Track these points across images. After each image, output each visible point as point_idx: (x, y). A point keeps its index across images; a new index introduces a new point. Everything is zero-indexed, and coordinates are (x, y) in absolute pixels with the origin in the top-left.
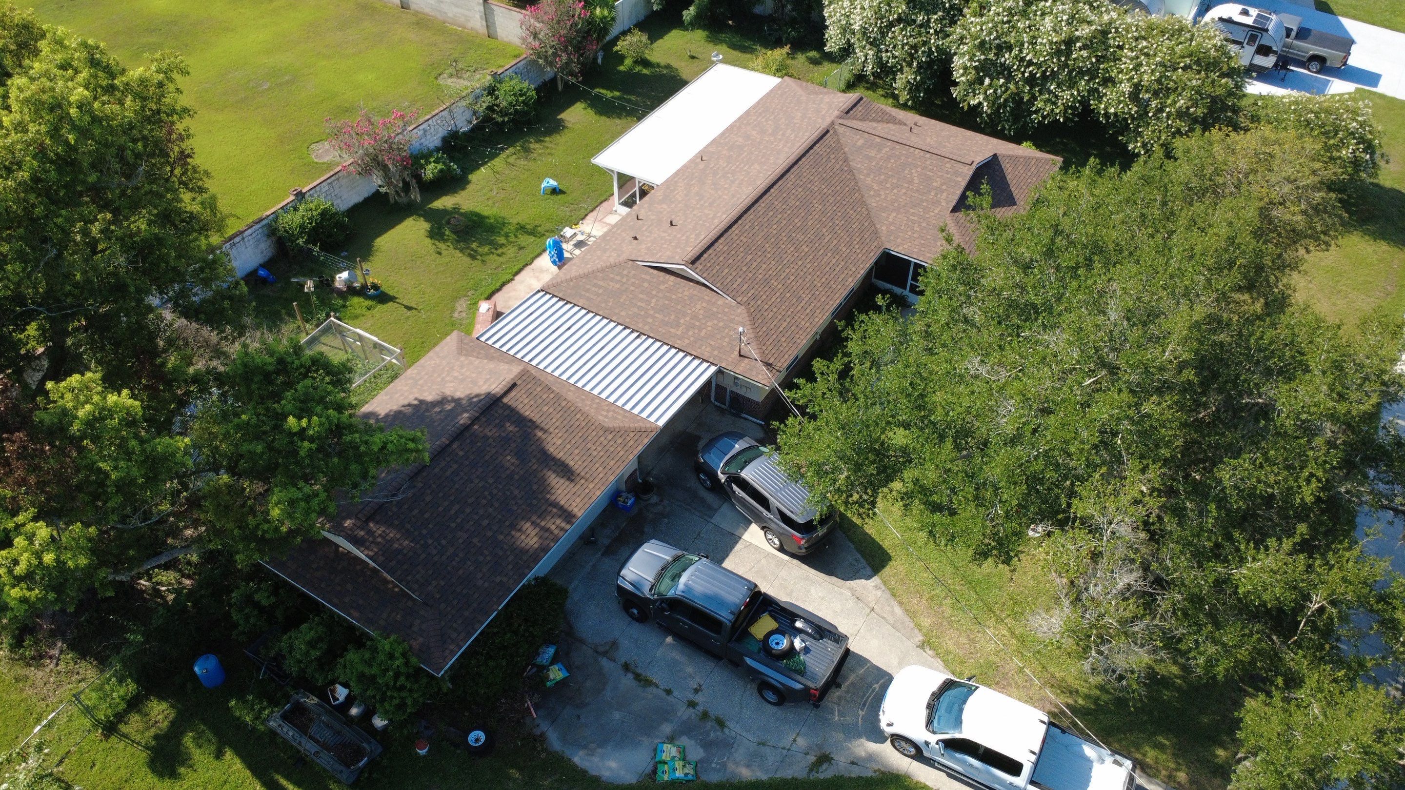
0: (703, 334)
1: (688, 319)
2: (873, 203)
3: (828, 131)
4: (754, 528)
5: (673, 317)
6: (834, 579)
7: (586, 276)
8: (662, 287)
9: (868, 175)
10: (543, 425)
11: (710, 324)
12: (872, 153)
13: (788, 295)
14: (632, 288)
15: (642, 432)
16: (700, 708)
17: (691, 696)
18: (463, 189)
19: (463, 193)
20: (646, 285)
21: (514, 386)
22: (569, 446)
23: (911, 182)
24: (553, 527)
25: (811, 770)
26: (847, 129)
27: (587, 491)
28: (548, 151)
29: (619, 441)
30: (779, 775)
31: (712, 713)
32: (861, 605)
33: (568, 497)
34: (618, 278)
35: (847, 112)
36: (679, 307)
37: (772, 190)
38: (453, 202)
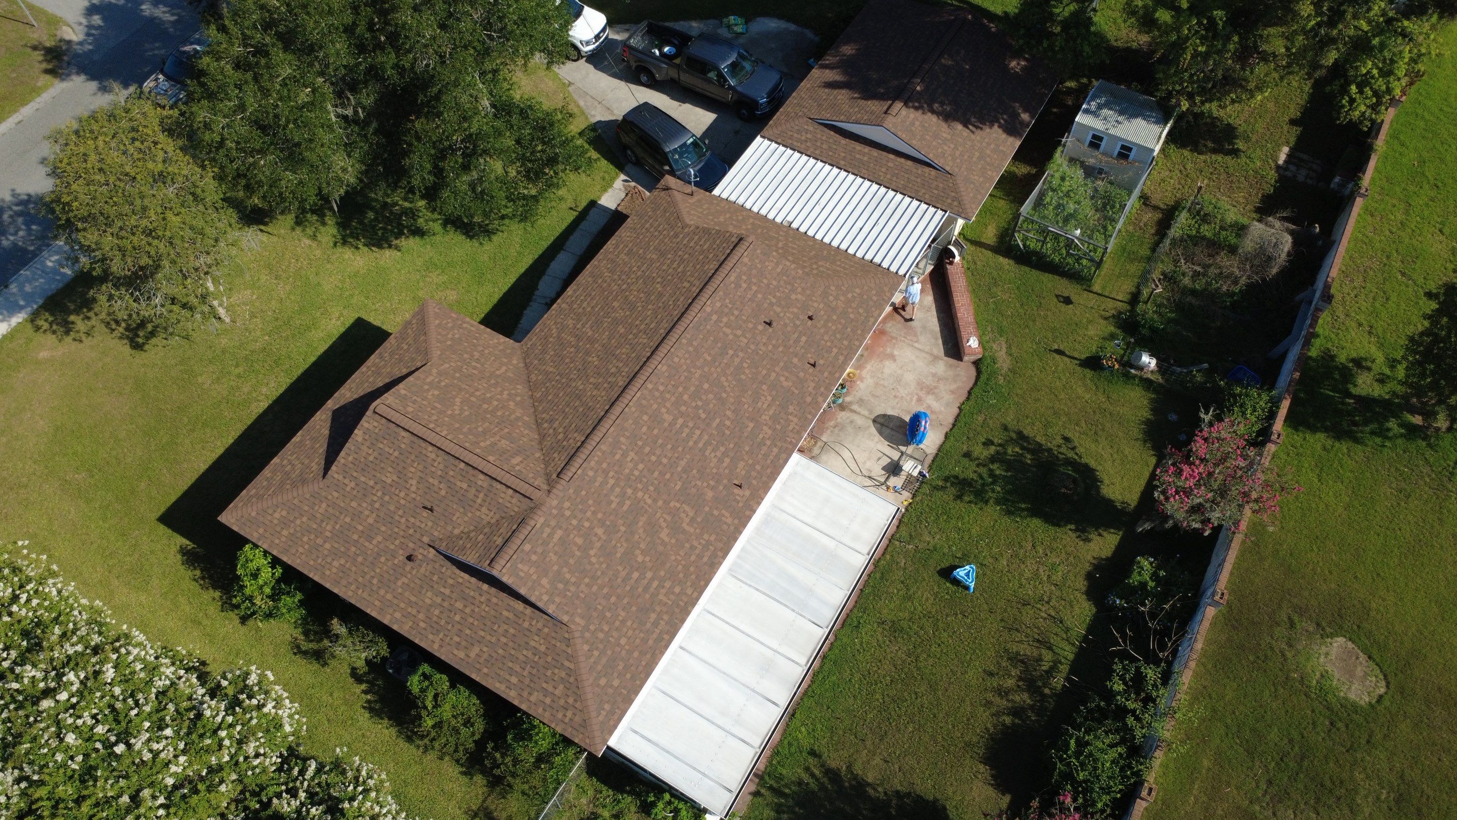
21: (885, 113)
38: (1091, 544)
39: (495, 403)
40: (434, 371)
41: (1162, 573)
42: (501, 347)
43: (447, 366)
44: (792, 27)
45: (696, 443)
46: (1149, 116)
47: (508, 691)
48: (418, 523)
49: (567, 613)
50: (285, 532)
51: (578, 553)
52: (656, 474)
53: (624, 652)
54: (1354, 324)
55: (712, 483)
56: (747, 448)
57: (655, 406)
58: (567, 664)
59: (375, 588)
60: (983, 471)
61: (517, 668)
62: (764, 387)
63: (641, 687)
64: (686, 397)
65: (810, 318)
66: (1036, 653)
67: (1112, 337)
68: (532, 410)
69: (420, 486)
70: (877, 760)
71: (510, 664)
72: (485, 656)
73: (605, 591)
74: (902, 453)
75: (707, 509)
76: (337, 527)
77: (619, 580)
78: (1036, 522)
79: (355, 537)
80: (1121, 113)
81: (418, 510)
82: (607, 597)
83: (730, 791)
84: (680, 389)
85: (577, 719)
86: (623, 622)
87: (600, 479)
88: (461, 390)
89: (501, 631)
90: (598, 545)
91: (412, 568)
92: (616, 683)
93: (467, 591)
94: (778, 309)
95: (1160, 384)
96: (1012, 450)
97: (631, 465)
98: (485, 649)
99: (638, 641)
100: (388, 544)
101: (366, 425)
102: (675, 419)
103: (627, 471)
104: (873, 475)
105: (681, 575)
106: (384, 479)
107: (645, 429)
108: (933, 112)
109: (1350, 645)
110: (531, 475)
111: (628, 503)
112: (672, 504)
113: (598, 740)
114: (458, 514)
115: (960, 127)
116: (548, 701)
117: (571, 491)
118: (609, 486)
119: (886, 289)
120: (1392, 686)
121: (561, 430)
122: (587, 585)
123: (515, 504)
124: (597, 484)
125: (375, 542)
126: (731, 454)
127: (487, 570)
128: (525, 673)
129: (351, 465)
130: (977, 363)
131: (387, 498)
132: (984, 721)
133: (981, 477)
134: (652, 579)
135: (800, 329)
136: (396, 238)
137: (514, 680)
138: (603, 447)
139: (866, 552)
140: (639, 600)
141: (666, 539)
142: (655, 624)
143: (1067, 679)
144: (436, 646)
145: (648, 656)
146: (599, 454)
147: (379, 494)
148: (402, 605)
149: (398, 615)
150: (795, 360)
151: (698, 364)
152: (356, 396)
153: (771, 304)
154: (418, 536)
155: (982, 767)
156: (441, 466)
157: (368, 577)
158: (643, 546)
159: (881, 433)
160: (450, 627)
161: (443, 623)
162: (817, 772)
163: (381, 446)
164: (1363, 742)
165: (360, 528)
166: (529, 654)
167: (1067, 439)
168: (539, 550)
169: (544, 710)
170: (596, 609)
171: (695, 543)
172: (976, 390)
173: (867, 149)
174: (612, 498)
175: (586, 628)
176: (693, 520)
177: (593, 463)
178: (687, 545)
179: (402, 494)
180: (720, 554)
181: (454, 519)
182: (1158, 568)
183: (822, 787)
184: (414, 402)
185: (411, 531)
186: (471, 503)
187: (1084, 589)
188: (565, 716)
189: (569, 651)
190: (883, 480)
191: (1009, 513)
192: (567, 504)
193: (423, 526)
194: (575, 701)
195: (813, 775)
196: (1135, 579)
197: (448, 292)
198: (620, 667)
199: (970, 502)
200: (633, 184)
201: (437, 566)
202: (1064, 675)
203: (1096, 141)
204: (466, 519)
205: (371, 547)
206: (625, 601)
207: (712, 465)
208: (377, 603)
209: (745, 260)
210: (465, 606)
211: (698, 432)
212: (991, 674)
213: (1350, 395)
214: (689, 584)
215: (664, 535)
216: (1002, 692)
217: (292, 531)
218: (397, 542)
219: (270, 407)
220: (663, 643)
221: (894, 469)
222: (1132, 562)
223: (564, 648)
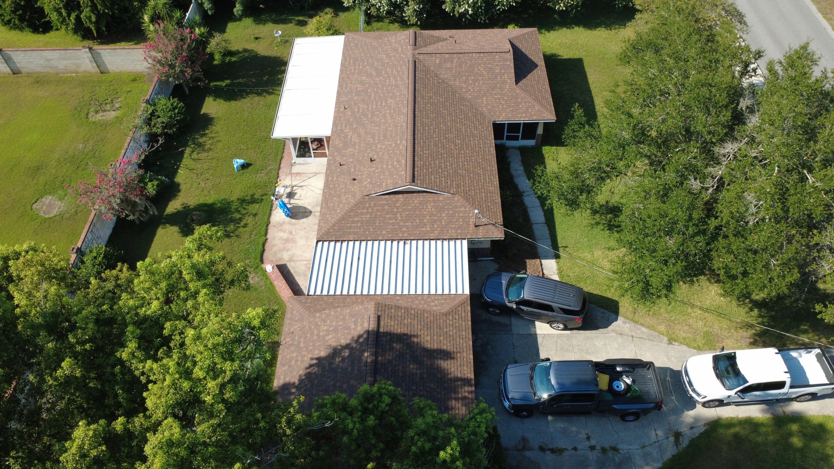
0: (443, 223)
1: (428, 218)
2: (468, 96)
3: (415, 62)
4: (537, 323)
5: (418, 221)
6: (601, 330)
7: (343, 218)
8: (398, 205)
9: (455, 80)
10: (412, 333)
11: (443, 215)
12: (449, 65)
13: (472, 175)
14: (379, 213)
15: (462, 304)
16: (598, 447)
17: (587, 444)
18: (179, 191)
19: (181, 194)
20: (387, 207)
21: (379, 317)
22: (435, 338)
23: (482, 75)
24: (466, 394)
25: (677, 446)
26: (424, 56)
27: (465, 359)
28: (215, 140)
29: (457, 318)
30: (665, 460)
31: (607, 446)
32: (625, 337)
33: (459, 369)
34: (365, 211)
35: (415, 45)
36: (417, 213)
37: (416, 113)
38: (180, 203)
40: (509, 81)
42: (497, 113)
43: (507, 87)
55: (357, 101)
60: (244, 212)
63: (343, 50)
65: (354, 179)
68: (453, 87)
77: (370, 59)
82: (371, 54)
84: (392, 112)
90: (384, 59)
92: (352, 45)
94: (372, 169)
97: (391, 81)
99: (352, 55)
103: (391, 78)
118: (394, 71)
120: (29, 208)
124: (398, 68)
133: (244, 208)
135: (357, 172)
150: (351, 160)
153: (377, 168)
176: (357, 88)
178: (353, 82)
206: (364, 58)
207: (361, 105)
209: (403, 173)
211: (374, 107)
215: (364, 78)
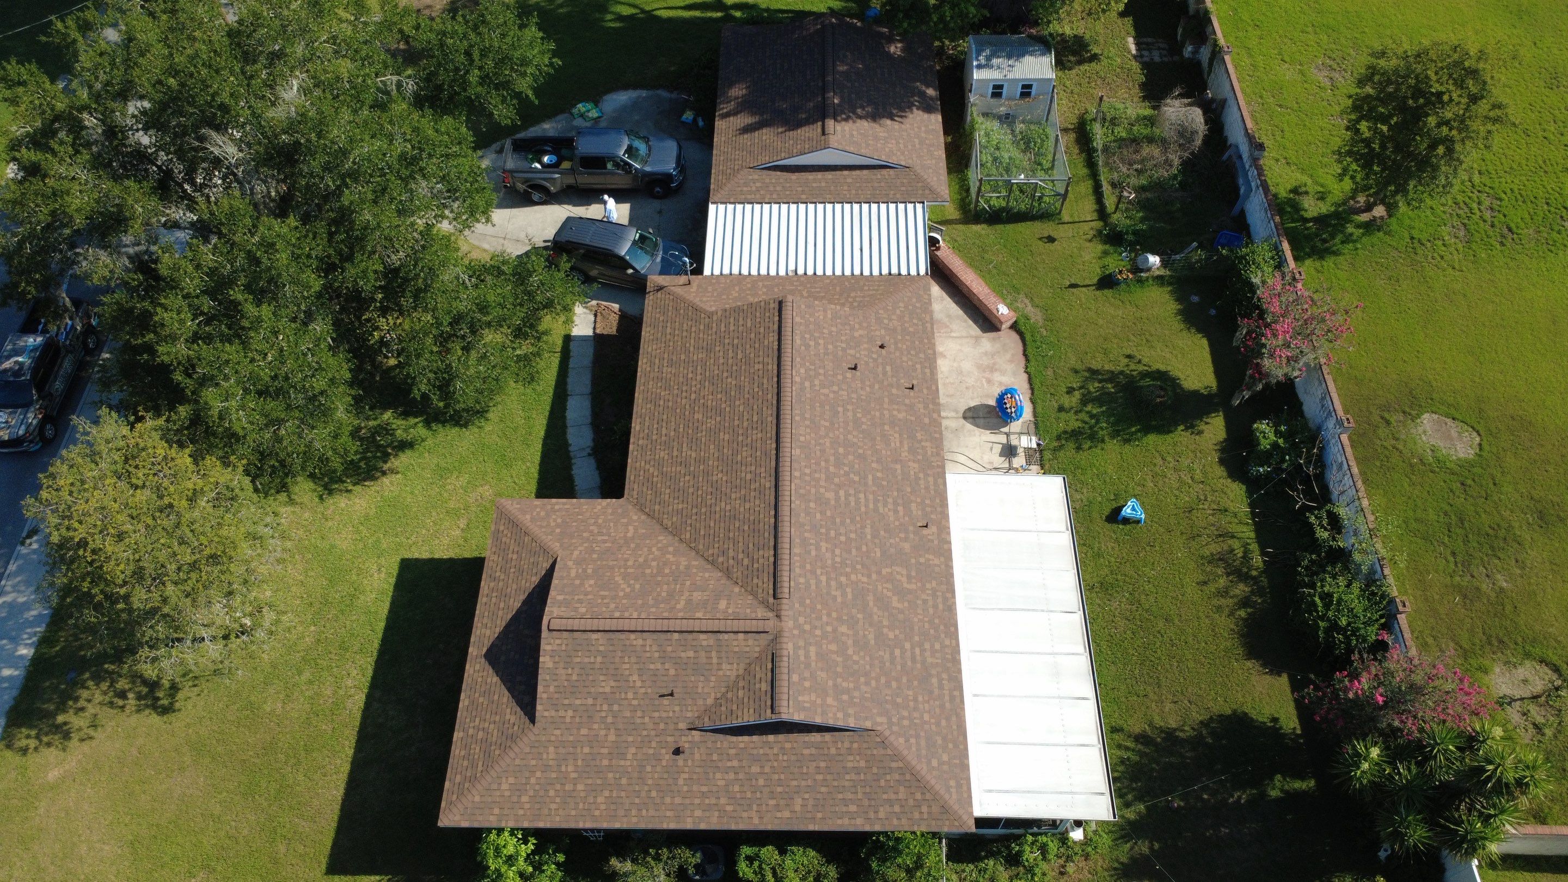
2: (664, 539)
9: (688, 567)
12: (697, 596)
21: (824, 133)
23: (625, 576)
38: (1205, 434)
39: (654, 564)
40: (570, 563)
41: (1283, 428)
42: (610, 511)
43: (576, 553)
44: (644, 93)
45: (866, 506)
46: (1034, 51)
47: (853, 822)
48: (664, 715)
49: (866, 718)
50: (525, 799)
51: (840, 659)
52: (854, 552)
53: (933, 727)
54: (1272, 162)
55: (902, 535)
56: (909, 490)
57: (813, 491)
58: (894, 765)
59: (658, 801)
60: (1083, 416)
61: (850, 796)
62: (886, 427)
63: (966, 749)
64: (832, 469)
65: (882, 347)
66: (1226, 548)
67: (1106, 253)
68: (693, 553)
69: (644, 678)
70: (1168, 706)
71: (840, 796)
72: (811, 802)
73: (883, 680)
74: (1008, 434)
75: (913, 561)
76: (580, 763)
77: (888, 664)
78: (1152, 438)
79: (605, 762)
80: (1009, 57)
81: (657, 702)
82: (888, 684)
83: (1102, 794)
84: (823, 464)
85: (935, 809)
86: (915, 700)
87: (813, 582)
88: (612, 568)
89: (812, 770)
90: (850, 642)
91: (685, 760)
92: (945, 758)
93: (755, 752)
94: (852, 352)
95: (1171, 276)
96: (1094, 387)
97: (828, 555)
98: (807, 796)
99: (937, 710)
100: (645, 750)
101: (548, 648)
102: (837, 493)
103: (829, 562)
104: (996, 465)
105: (932, 631)
106: (601, 690)
107: (818, 516)
108: (860, 117)
109: (1435, 416)
110: (748, 611)
111: (849, 590)
112: (884, 571)
113: (965, 817)
114: (701, 685)
115: (888, 122)
116: (897, 809)
117: (797, 605)
118: (824, 583)
119: (921, 293)
120: (1482, 432)
121: (741, 556)
122: (867, 683)
123: (754, 646)
124: (813, 587)
125: (629, 756)
126: (900, 501)
127: (775, 718)
128: (860, 796)
129: (556, 696)
130: (1014, 327)
131: (616, 707)
132: (1226, 625)
133: (1086, 423)
134: (913, 648)
135: (880, 360)
136: (385, 462)
137: (853, 808)
138: (796, 550)
139: (1064, 529)
140: (915, 673)
141: (900, 606)
142: (941, 687)
143: (1263, 553)
144: (756, 821)
145: (954, 718)
146: (797, 558)
147: (605, 707)
148: (697, 801)
149: (698, 813)
150: (894, 391)
151: (822, 432)
152: (498, 630)
153: (844, 350)
154: (672, 727)
155: (1249, 664)
156: (655, 648)
157: (643, 794)
158: (885, 623)
159: (978, 426)
160: (758, 795)
161: (749, 795)
162: (1129, 744)
163: (578, 660)
164: (1491, 485)
165: (605, 751)
166: (854, 777)
167: (1129, 357)
168: (807, 674)
169: (899, 819)
170: (886, 701)
171: (924, 597)
172: (1029, 350)
173: (819, 175)
174: (833, 593)
175: (890, 723)
176: (909, 577)
177: (797, 570)
178: (919, 602)
179: (630, 695)
180: (949, 595)
181: (700, 690)
182: (1276, 425)
183: (1141, 754)
184: (580, 601)
185: (662, 726)
186: (707, 667)
187: (1225, 474)
188: (921, 813)
189: (889, 752)
190: (1007, 465)
191: (1127, 441)
192: (801, 620)
193: (671, 714)
194: (923, 794)
195: (1127, 749)
196: (1265, 444)
197: (480, 489)
198: (940, 742)
199: (1090, 448)
200: (594, 302)
201: (710, 744)
202: (1258, 553)
203: (997, 91)
204: (712, 684)
205: (628, 763)
206: (904, 680)
207: (892, 519)
208: (668, 814)
209: (797, 319)
210: (762, 767)
211: (862, 496)
212: (1205, 583)
213: (1306, 220)
214: (943, 636)
215: (895, 603)
216: (1223, 593)
217: (531, 793)
218: (654, 744)
219: (369, 697)
220: (958, 700)
221: (1009, 451)
222: (1251, 433)
223: (882, 752)
